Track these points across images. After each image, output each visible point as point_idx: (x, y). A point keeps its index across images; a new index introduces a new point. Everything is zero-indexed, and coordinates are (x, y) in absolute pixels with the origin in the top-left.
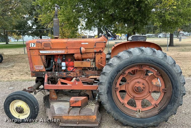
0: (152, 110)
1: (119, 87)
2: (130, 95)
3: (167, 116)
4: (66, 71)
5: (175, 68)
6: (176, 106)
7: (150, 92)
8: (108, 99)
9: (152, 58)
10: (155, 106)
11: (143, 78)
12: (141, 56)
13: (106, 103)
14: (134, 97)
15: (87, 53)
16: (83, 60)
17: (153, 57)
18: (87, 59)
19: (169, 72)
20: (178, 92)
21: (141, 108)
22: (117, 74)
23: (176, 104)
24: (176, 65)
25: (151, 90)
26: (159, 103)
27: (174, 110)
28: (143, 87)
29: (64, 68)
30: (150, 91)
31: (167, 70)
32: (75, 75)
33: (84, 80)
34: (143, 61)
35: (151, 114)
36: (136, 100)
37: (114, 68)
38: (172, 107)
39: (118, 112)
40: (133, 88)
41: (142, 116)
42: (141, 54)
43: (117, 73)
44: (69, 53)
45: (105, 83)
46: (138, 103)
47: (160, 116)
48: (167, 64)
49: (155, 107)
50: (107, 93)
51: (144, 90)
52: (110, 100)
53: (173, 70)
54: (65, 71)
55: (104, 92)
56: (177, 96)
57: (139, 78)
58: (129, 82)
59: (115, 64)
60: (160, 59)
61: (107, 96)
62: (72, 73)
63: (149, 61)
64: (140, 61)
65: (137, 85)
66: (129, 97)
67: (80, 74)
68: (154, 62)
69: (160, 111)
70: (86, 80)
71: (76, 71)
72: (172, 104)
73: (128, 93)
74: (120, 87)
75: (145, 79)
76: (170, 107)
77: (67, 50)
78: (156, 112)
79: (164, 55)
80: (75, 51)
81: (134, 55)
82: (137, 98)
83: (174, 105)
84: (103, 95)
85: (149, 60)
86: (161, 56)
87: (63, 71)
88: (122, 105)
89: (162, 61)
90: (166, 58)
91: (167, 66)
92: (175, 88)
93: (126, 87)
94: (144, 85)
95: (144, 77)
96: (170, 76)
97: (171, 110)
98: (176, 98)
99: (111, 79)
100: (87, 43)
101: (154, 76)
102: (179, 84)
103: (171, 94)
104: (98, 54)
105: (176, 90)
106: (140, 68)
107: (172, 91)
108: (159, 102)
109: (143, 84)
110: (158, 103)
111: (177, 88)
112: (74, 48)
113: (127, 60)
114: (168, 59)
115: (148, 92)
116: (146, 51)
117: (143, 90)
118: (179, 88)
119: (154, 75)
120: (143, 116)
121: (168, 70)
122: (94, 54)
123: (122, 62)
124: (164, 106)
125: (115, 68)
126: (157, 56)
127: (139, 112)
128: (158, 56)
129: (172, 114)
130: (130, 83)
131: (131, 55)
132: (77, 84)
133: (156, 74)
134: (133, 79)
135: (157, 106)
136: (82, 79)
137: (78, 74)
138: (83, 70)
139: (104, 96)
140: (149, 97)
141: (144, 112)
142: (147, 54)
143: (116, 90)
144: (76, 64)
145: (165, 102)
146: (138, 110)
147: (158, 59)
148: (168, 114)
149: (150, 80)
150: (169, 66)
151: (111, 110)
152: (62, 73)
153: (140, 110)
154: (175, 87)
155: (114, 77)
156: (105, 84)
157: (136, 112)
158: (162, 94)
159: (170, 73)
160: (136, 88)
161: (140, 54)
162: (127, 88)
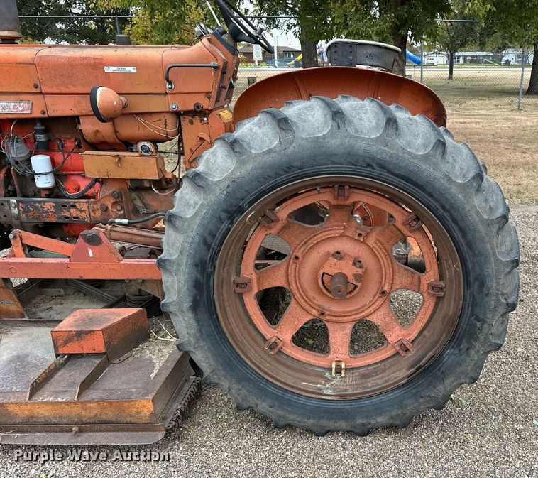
0: (387, 363)
1: (254, 277)
2: (307, 307)
3: (441, 389)
4: (60, 194)
5: (477, 201)
6: (477, 352)
7: (383, 293)
8: (201, 332)
9: (382, 152)
10: (398, 348)
11: (356, 237)
12: (333, 141)
13: (195, 348)
14: (322, 314)
15: (138, 114)
16: (128, 145)
17: (386, 149)
18: (137, 142)
19: (451, 215)
20: (487, 299)
21: (347, 356)
22: (232, 223)
23: (477, 345)
24: (485, 183)
25: (387, 284)
26: (416, 338)
27: (469, 368)
28: (355, 275)
29: (44, 182)
30: (386, 288)
31: (443, 207)
32: (98, 214)
33: (124, 236)
34: (343, 168)
35: (380, 382)
36: (333, 325)
37: (212, 198)
38: (462, 357)
39: (249, 380)
40: (316, 278)
41: (346, 390)
42: (332, 134)
43: (231, 219)
44: (51, 114)
45: (179, 265)
46: (339, 337)
47: (414, 391)
48: (444, 182)
49: (397, 354)
50: (195, 307)
51: (359, 285)
52: (208, 336)
53: (468, 208)
54: (52, 193)
55: (179, 304)
56: (481, 317)
57: (342, 236)
58: (299, 254)
59: (216, 179)
60: (416, 157)
61: (193, 322)
62: (82, 204)
63: (369, 165)
64: (332, 167)
65: (332, 267)
66: (305, 313)
67: (119, 208)
68: (389, 172)
69: (417, 370)
70: (134, 237)
71: (100, 194)
72: (462, 346)
73: (297, 296)
74: (259, 279)
75: (364, 243)
76: (453, 357)
77: (41, 96)
78: (401, 373)
79: (433, 141)
80: (79, 103)
81: (299, 134)
82: (334, 318)
83: (468, 349)
84: (176, 315)
85: (367, 160)
86: (419, 141)
87: (43, 194)
88: (271, 348)
89: (424, 166)
90: (444, 153)
91: (446, 189)
92: (477, 283)
93: (287, 276)
94: (361, 267)
95: (360, 235)
96: (457, 234)
97: (459, 370)
98: (478, 324)
99: (205, 248)
100: (132, 70)
101: (399, 230)
102: (491, 268)
103: (460, 307)
104: (191, 122)
105: (481, 291)
106: (336, 199)
107: (462, 295)
108: (415, 334)
109: (357, 262)
110: (412, 337)
111: (482, 284)
112: (73, 90)
113: (267, 158)
114: (451, 160)
115: (378, 295)
116: (356, 121)
117: (356, 286)
118: (492, 284)
119: (397, 228)
120: (350, 392)
121: (447, 207)
122: (171, 120)
123: (249, 167)
124: (431, 353)
125: (217, 195)
126: (401, 142)
127: (336, 373)
128: (409, 143)
129: (463, 380)
130: (304, 256)
131: (289, 136)
132: (91, 255)
133: (404, 224)
134: (315, 240)
135: (407, 350)
136: (113, 233)
137: (110, 207)
138: (131, 189)
139: (181, 319)
140: (382, 313)
141: (357, 373)
142: (357, 131)
143: (239, 290)
144: (95, 163)
145: (435, 337)
146: (334, 366)
147: (407, 156)
148: (447, 382)
149: (386, 245)
150: (453, 190)
151: (216, 374)
152: (40, 202)
153: (343, 366)
154: (476, 279)
155: (219, 236)
156: (178, 270)
157: (327, 375)
158: (426, 305)
159: (455, 222)
160: (326, 279)
161: (325, 132)
162: (291, 278)
